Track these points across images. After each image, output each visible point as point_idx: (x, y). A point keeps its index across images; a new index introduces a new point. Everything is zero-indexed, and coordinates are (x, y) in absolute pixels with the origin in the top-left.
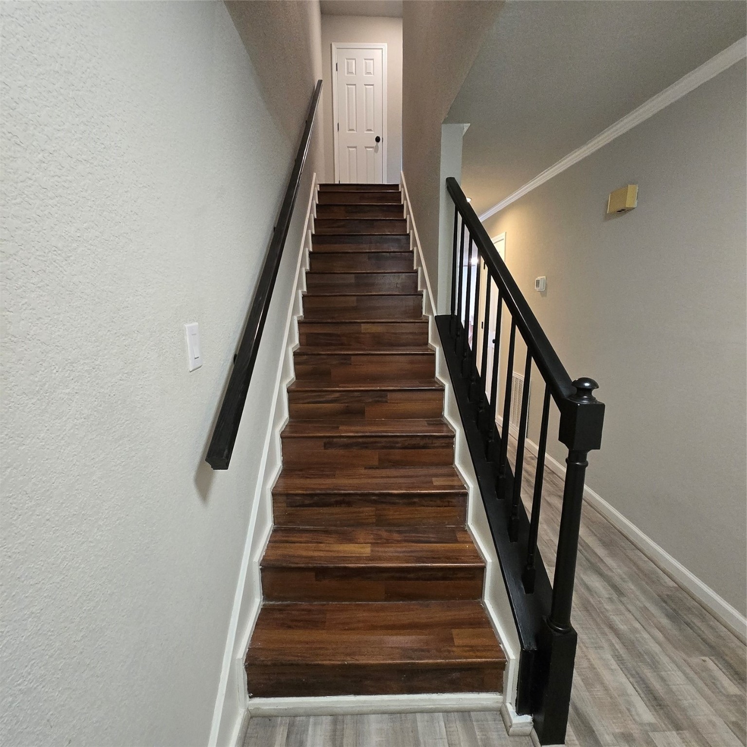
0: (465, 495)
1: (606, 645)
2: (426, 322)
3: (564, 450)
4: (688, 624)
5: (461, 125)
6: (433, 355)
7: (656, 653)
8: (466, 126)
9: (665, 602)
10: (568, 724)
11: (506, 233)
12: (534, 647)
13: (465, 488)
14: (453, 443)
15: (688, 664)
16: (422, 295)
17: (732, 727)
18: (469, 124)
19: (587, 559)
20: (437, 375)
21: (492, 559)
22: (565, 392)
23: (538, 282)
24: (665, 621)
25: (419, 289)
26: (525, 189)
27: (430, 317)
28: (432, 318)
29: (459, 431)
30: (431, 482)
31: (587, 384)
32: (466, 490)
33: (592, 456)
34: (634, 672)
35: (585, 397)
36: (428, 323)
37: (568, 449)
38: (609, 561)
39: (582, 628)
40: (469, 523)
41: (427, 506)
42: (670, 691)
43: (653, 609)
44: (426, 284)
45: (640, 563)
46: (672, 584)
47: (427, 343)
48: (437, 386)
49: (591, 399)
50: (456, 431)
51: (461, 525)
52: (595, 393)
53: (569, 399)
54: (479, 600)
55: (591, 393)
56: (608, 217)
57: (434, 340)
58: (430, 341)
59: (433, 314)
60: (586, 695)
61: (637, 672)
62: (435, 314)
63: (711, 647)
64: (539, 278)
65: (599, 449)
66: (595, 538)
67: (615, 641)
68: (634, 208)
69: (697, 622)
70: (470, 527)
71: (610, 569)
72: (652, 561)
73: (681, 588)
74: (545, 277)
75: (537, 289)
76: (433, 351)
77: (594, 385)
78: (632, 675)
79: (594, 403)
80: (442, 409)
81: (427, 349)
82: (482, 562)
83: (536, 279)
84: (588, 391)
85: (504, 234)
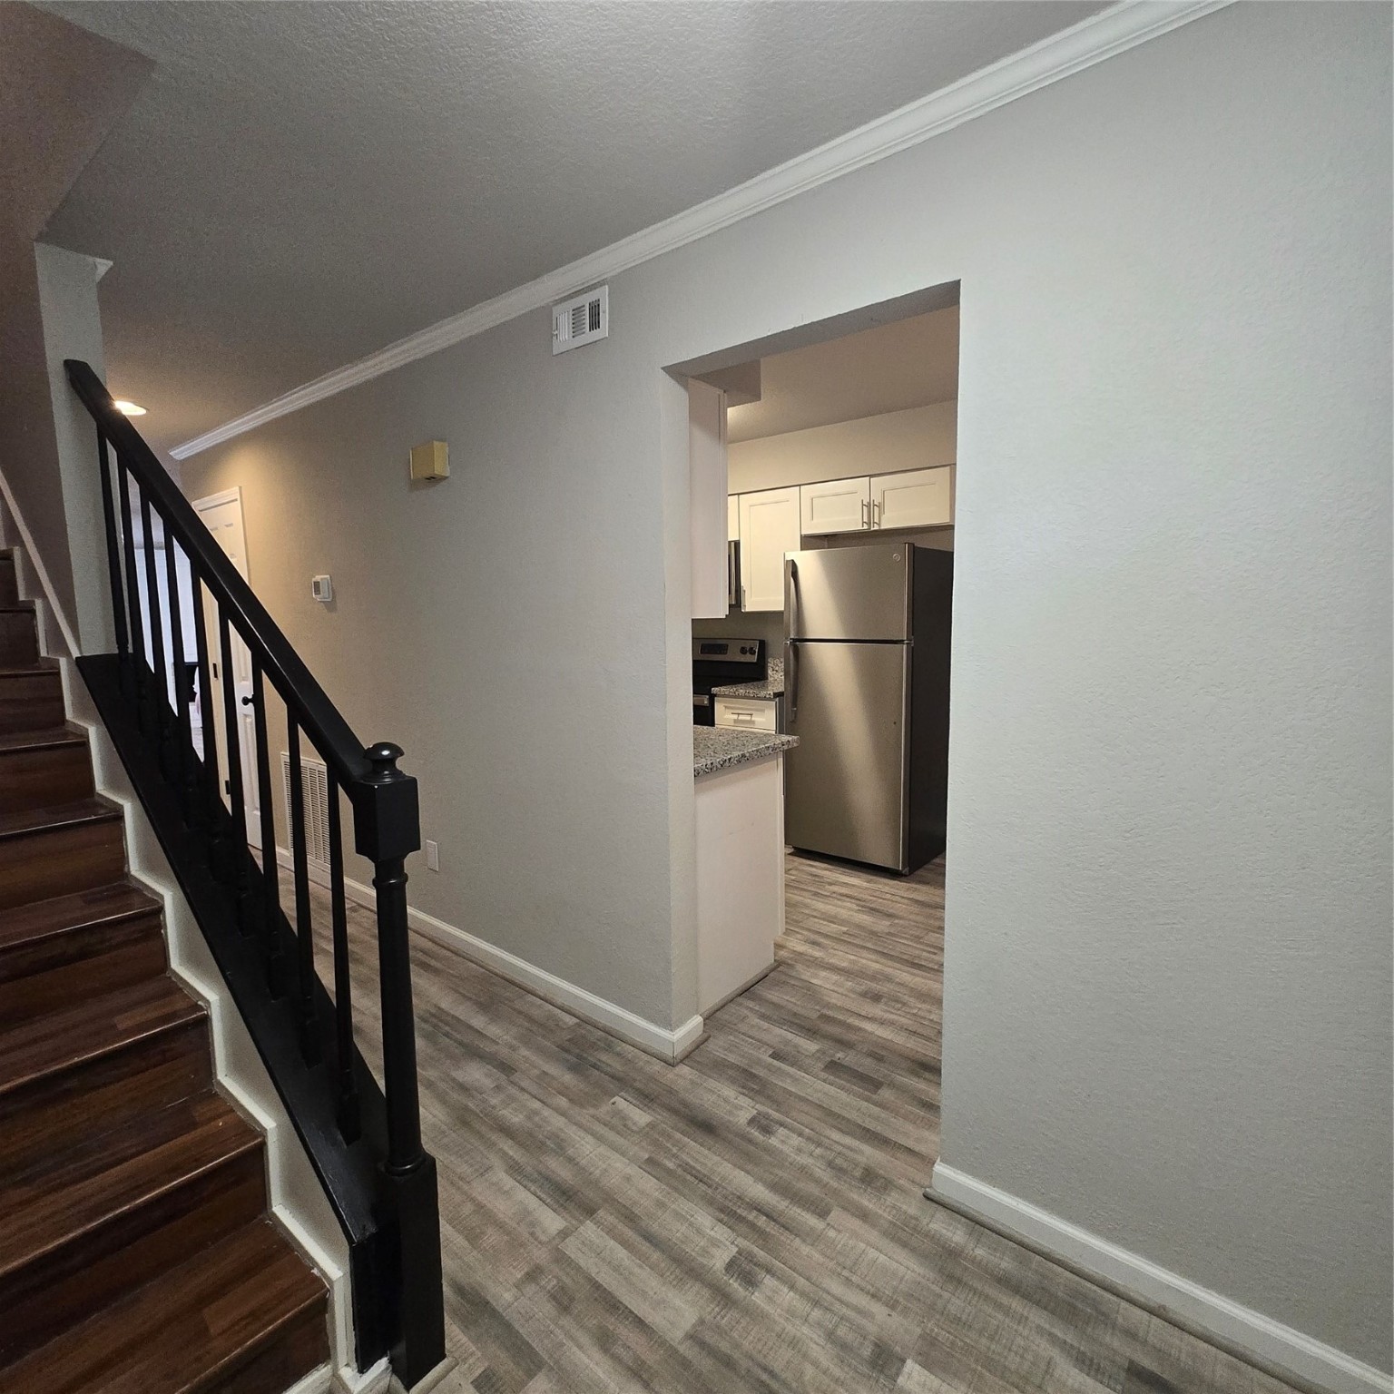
0: (205, 1021)
1: (495, 1160)
2: (50, 674)
3: (368, 866)
4: (594, 1066)
5: (90, 259)
6: (84, 745)
7: (561, 1129)
8: (103, 266)
9: (567, 1051)
10: (447, 1319)
11: (240, 488)
12: (372, 1229)
13: (201, 1008)
14: (161, 926)
15: (598, 1120)
16: (33, 612)
17: (647, 1169)
18: (111, 263)
19: (461, 1043)
20: (100, 787)
21: (275, 1121)
22: (355, 769)
23: (317, 584)
24: (568, 1078)
25: (22, 597)
26: (265, 413)
27: (63, 662)
28: (69, 663)
29: (170, 898)
30: (114, 1026)
31: (386, 753)
32: (203, 1010)
33: (411, 862)
34: (536, 1175)
35: (386, 772)
36: (58, 674)
37: (373, 864)
38: (493, 1030)
39: (461, 1156)
40: (219, 1078)
41: (105, 1085)
42: (581, 1170)
43: (553, 1069)
44: (42, 587)
45: (535, 1012)
46: (571, 1021)
47: (63, 720)
48: (102, 811)
49: (396, 774)
50: (162, 897)
51: (203, 1088)
52: (400, 764)
53: (362, 781)
54: (261, 1217)
55: (394, 765)
56: (415, 485)
57: (81, 710)
58: (69, 715)
59: (68, 654)
60: (472, 1257)
61: (540, 1173)
62: (75, 653)
63: (619, 1080)
64: (318, 578)
65: (419, 849)
66: (469, 1003)
67: (507, 1146)
68: (447, 477)
69: (604, 1057)
70: (225, 1084)
71: (494, 1041)
72: (546, 1001)
73: (584, 1021)
74: (328, 576)
75: (318, 598)
76: (82, 736)
77: (397, 751)
78: (534, 1181)
79: (401, 779)
80: (122, 858)
81: (66, 735)
82: (256, 1138)
83: (314, 580)
84: (390, 762)
85: (236, 489)
